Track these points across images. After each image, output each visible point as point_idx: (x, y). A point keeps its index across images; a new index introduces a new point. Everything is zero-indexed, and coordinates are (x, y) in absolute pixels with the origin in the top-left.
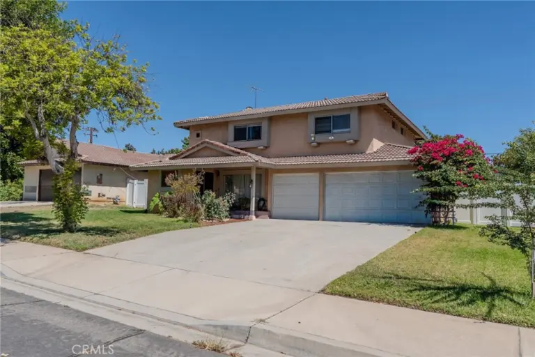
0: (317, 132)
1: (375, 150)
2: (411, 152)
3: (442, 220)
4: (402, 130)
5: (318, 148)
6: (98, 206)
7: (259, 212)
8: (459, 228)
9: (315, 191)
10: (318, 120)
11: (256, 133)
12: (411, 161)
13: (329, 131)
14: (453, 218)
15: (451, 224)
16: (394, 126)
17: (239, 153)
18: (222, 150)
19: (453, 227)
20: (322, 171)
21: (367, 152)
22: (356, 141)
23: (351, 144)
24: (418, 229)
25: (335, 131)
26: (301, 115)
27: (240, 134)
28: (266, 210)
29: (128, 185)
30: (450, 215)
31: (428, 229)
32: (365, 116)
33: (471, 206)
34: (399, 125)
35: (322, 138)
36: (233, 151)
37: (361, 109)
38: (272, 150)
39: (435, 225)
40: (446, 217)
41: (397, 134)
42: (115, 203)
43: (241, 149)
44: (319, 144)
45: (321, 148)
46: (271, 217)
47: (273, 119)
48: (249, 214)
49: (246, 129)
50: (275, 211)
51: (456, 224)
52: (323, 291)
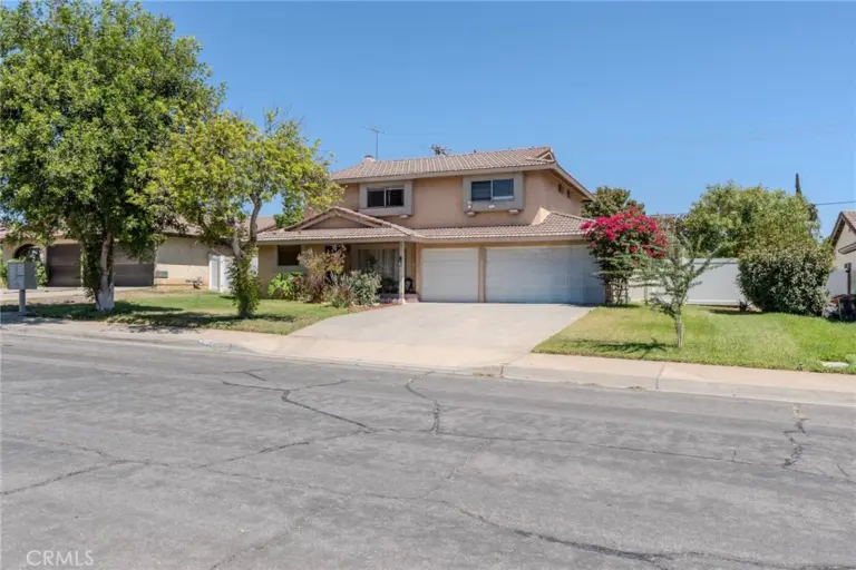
0: (473, 199)
1: (542, 221)
2: (585, 227)
3: (615, 299)
4: (568, 193)
5: (474, 219)
6: (183, 292)
7: (409, 295)
8: (633, 306)
9: (474, 269)
10: (474, 184)
11: (396, 198)
12: (584, 236)
13: (489, 199)
14: (626, 296)
15: (624, 303)
16: (560, 189)
17: (380, 224)
18: (357, 220)
19: (626, 306)
20: (483, 246)
21: (534, 224)
22: (520, 211)
23: (515, 214)
24: (592, 309)
25: (496, 198)
26: (455, 179)
27: (375, 199)
28: (414, 292)
29: (211, 263)
30: (624, 293)
31: (601, 308)
32: (531, 181)
33: (646, 285)
34: (564, 187)
35: (479, 206)
36: (372, 222)
37: (526, 174)
38: (419, 219)
39: (608, 303)
40: (619, 296)
41: (563, 198)
42: (196, 287)
43: (377, 217)
44: (476, 213)
45: (479, 219)
46: (420, 300)
47: (418, 182)
48: (398, 298)
49: (382, 192)
50: (424, 294)
51: (629, 303)
52: (533, 351)
